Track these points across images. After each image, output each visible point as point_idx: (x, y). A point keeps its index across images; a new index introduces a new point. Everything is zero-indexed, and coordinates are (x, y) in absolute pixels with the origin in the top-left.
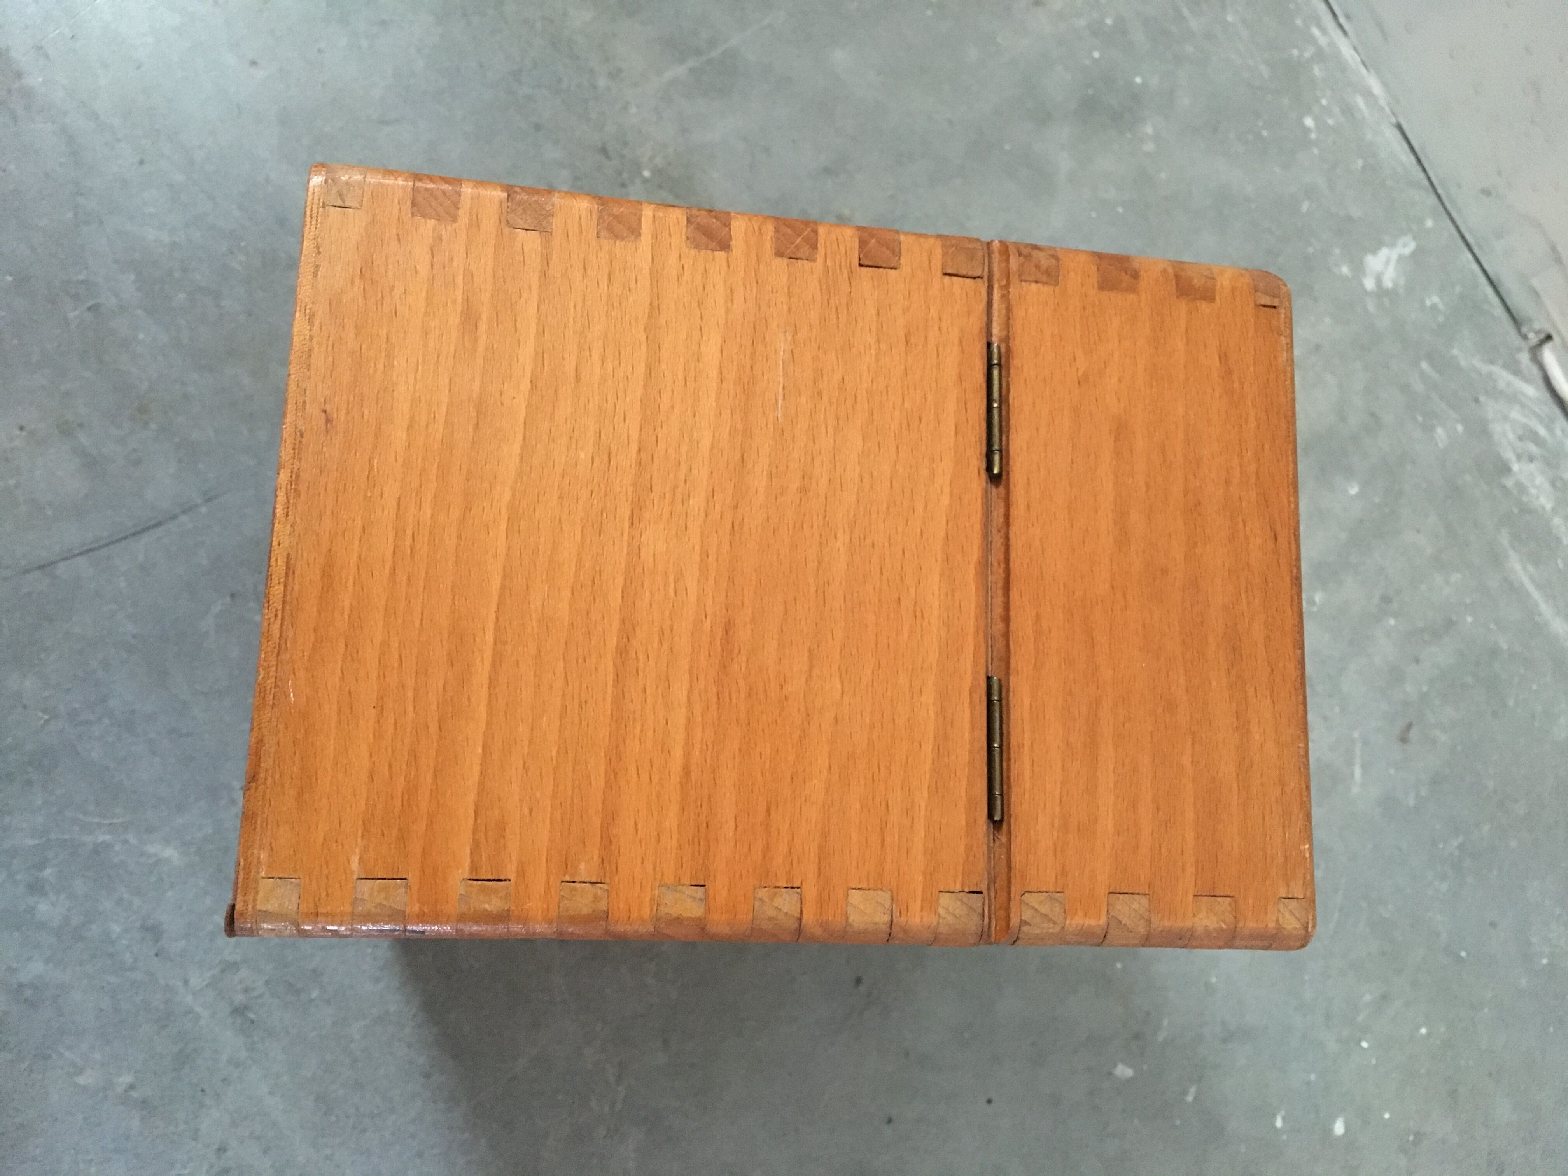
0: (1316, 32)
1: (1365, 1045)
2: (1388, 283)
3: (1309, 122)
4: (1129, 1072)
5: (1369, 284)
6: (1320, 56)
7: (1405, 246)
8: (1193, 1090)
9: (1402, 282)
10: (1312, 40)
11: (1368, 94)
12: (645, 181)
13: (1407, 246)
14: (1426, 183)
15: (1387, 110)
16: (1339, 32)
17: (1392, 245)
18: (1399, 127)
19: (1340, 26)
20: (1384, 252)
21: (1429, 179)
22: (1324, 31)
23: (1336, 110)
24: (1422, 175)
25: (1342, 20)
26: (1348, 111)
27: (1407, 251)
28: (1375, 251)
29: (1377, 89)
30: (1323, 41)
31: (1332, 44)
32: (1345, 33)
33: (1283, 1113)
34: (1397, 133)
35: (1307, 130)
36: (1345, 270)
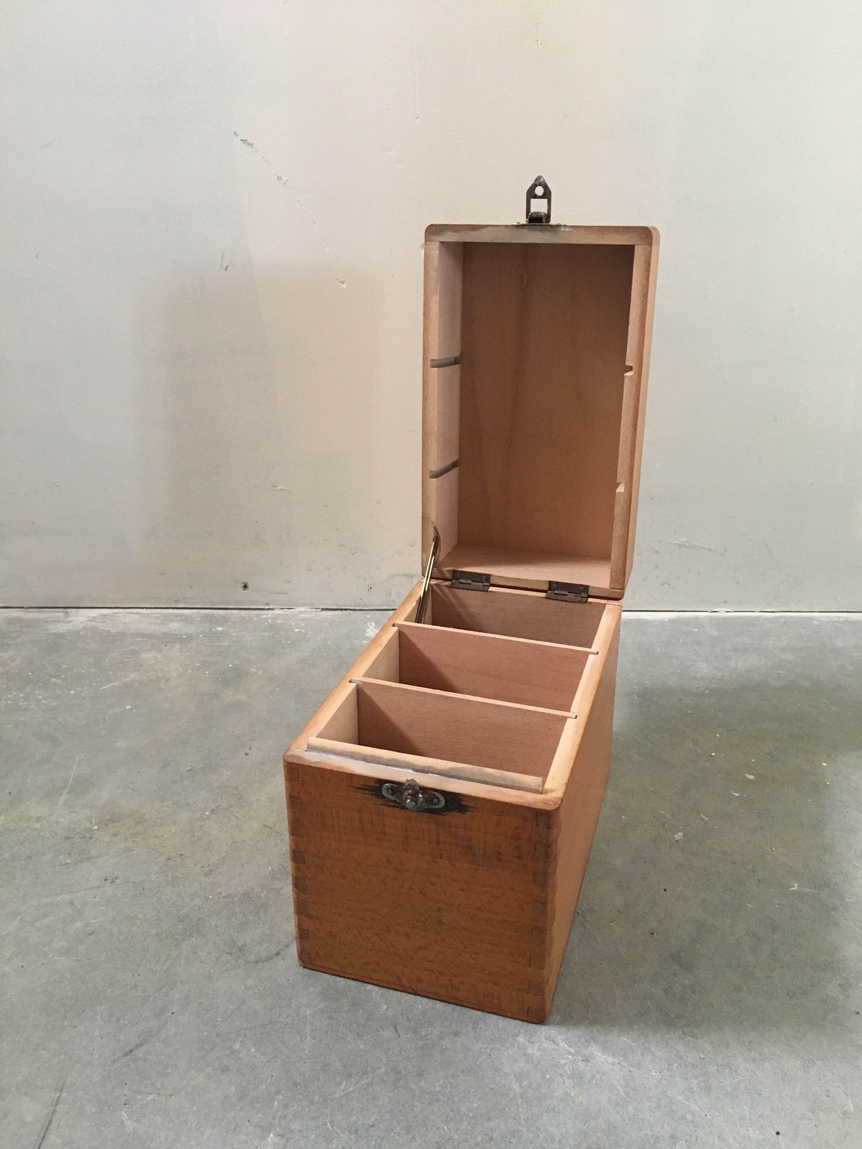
1: (713, 754)
3: (297, 630)
4: (680, 834)
7: (371, 625)
8: (702, 816)
10: (267, 618)
11: (303, 612)
12: (98, 830)
14: (352, 612)
18: (323, 609)
19: (268, 609)
21: (351, 610)
25: (267, 607)
26: (303, 620)
29: (303, 609)
31: (273, 614)
32: (272, 609)
33: (732, 792)
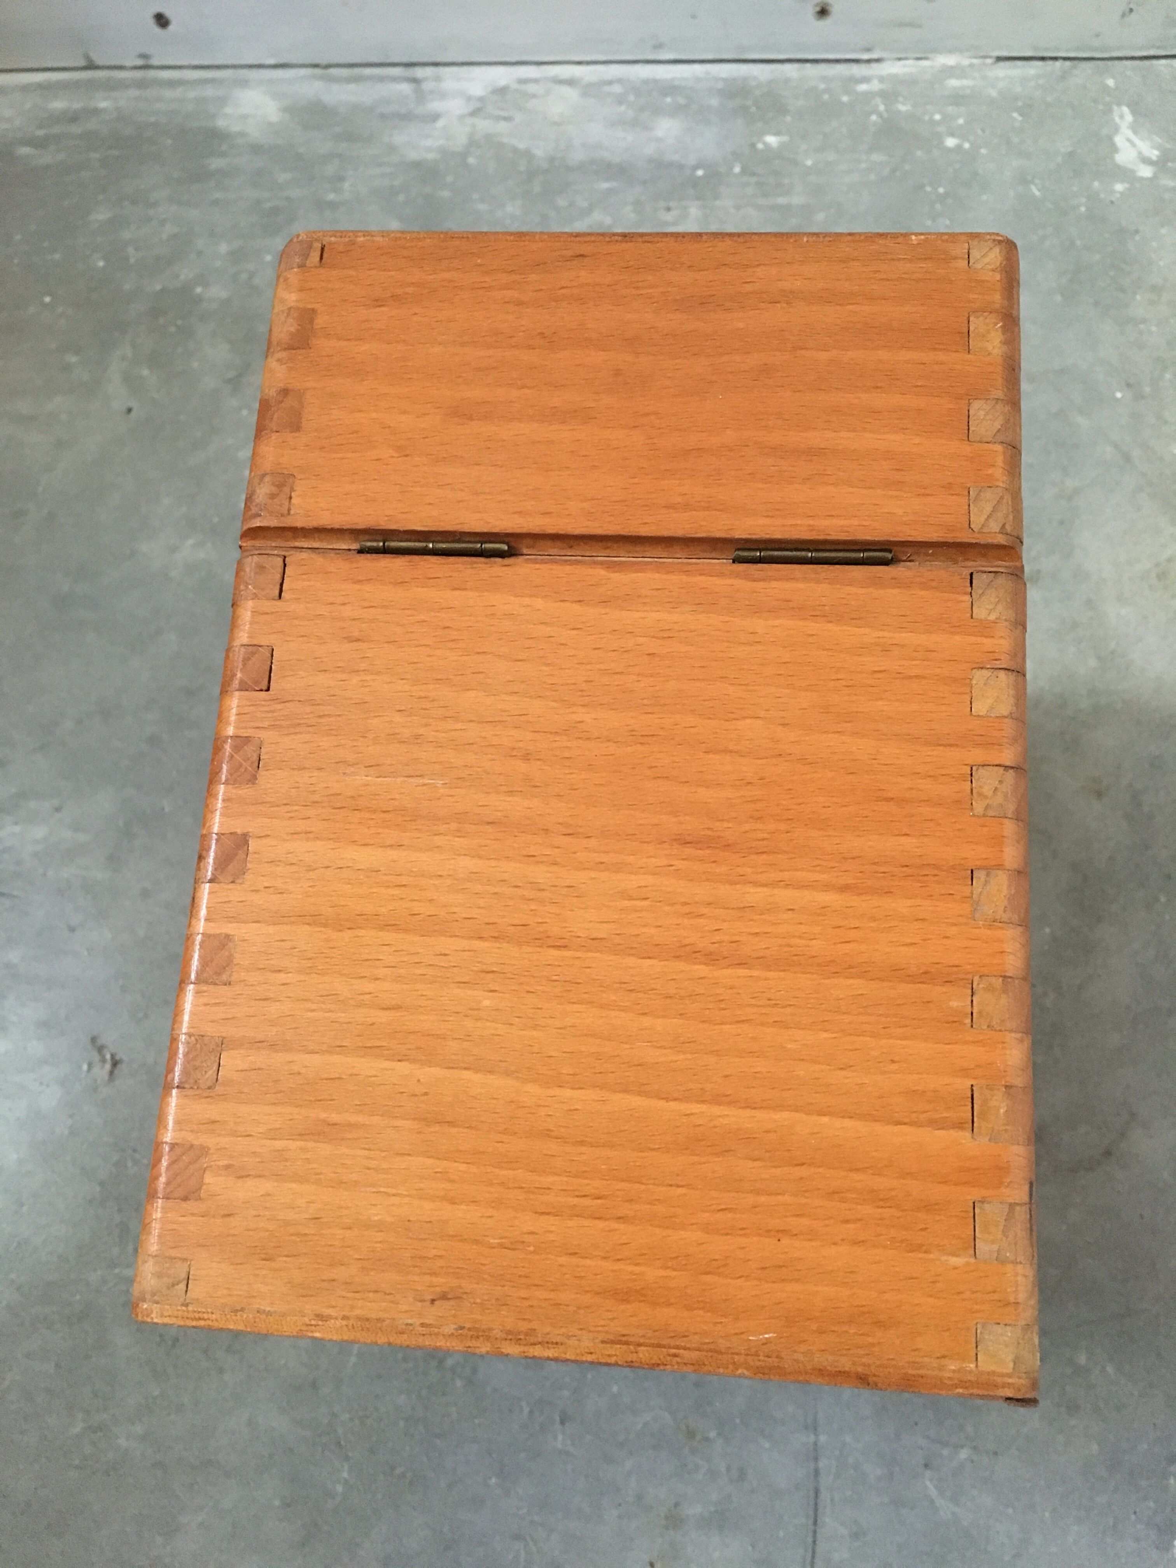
0: (863, 87)
2: (1154, 154)
5: (1146, 172)
6: (889, 96)
9: (1158, 140)
13: (1124, 116)
15: (975, 61)
16: (875, 65)
17: (1117, 129)
20: (1119, 140)
22: (866, 80)
23: (950, 109)
24: (1058, 64)
27: (1129, 118)
28: (1115, 149)
30: (875, 86)
34: (1002, 64)
35: (959, 147)
36: (1119, 187)
